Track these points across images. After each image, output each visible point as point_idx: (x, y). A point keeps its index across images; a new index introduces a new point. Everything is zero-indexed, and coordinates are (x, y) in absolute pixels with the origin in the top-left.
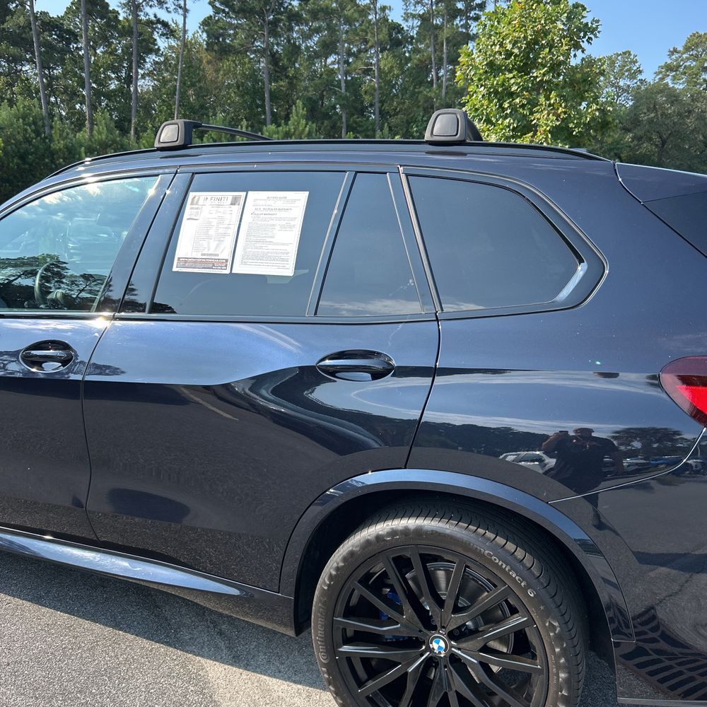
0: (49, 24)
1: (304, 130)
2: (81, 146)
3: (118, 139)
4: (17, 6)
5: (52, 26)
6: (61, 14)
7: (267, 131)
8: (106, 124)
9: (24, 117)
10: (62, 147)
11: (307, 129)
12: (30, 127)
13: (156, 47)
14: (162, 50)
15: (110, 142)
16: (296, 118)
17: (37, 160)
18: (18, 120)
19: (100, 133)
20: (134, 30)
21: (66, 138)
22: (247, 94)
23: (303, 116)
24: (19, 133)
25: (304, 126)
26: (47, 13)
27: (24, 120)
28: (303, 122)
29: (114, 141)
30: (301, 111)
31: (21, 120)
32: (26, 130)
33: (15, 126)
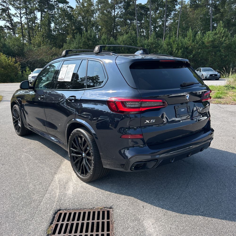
0: (141, 7)
1: (222, 32)
2: (146, 44)
3: (157, 41)
4: (132, 3)
5: (142, 7)
6: (146, 3)
7: (208, 34)
8: (153, 37)
9: (130, 37)
10: (140, 45)
11: (223, 31)
12: (131, 40)
13: (175, 9)
14: (177, 9)
15: (154, 43)
16: (219, 27)
17: (133, 50)
18: (128, 38)
19: (151, 40)
20: (166, 5)
21: (141, 42)
22: (204, 21)
23: (222, 27)
24: (128, 42)
25: (222, 30)
26: (141, 3)
27: (130, 38)
28: (222, 28)
29: (155, 42)
30: (222, 25)
31: (129, 38)
32: (130, 41)
33: (127, 40)
